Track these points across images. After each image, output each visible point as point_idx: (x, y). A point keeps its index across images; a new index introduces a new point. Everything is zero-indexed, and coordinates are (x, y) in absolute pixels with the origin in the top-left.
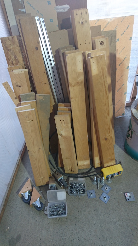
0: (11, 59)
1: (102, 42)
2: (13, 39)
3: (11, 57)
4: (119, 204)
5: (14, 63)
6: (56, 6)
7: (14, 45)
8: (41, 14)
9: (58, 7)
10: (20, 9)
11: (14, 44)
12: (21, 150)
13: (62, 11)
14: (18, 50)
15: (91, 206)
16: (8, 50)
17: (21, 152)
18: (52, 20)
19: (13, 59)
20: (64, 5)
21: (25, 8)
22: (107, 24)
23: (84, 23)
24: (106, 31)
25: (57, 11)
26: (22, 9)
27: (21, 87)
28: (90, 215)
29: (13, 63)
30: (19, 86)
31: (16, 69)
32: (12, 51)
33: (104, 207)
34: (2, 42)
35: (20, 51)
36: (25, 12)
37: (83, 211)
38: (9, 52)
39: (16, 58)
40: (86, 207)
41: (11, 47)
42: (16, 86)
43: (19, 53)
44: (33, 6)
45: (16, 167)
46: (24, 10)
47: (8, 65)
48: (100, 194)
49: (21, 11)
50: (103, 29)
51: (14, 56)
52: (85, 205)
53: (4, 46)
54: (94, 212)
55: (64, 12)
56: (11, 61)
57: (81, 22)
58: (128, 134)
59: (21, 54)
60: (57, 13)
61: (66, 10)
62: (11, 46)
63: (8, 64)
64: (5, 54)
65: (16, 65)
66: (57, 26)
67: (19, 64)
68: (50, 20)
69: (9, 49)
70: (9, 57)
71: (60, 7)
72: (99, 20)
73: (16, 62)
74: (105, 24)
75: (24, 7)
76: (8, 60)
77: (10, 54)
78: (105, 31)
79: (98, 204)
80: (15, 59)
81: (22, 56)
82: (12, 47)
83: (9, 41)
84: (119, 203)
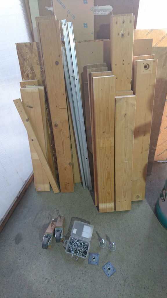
0: (26, 71)
1: (147, 65)
2: (31, 46)
3: (27, 69)
4: (124, 283)
5: (30, 77)
6: (94, 6)
7: (32, 54)
8: (73, 16)
9: (97, 7)
10: (47, 6)
11: (32, 52)
12: (27, 180)
13: (102, 13)
14: (37, 61)
15: (89, 274)
16: (24, 60)
17: (26, 182)
18: (86, 24)
19: (29, 71)
20: (105, 5)
21: (53, 6)
22: (164, 37)
23: (125, 35)
24: (161, 46)
25: (94, 12)
26: (50, 6)
27: (32, 108)
28: (84, 286)
29: (28, 76)
30: (31, 107)
31: (30, 85)
32: (29, 61)
33: (104, 281)
34: (18, 49)
35: (39, 63)
36: (52, 11)
37: (77, 278)
38: (25, 62)
39: (33, 71)
40: (83, 273)
41: (28, 57)
42: (27, 106)
43: (38, 64)
44: (63, 5)
45: (16, 200)
46: (51, 9)
47: (22, 79)
48: (104, 262)
49: (48, 9)
50: (157, 44)
51: (30, 68)
52: (82, 272)
53: (19, 54)
54: (90, 284)
55: (105, 15)
56: (26, 73)
57: (120, 34)
58: (162, 193)
59: (39, 67)
60: (95, 16)
61: (107, 13)
62: (28, 55)
63: (23, 77)
64: (20, 64)
65: (32, 79)
66: (92, 33)
67: (35, 78)
68: (84, 24)
69: (25, 58)
70: (25, 68)
71: (100, 8)
72: (152, 30)
73: (32, 75)
74: (161, 37)
75: (52, 4)
76: (23, 72)
77: (26, 64)
78: (159, 46)
79: (98, 274)
80: (31, 72)
81: (40, 69)
82: (30, 56)
83: (26, 48)
84: (125, 281)
